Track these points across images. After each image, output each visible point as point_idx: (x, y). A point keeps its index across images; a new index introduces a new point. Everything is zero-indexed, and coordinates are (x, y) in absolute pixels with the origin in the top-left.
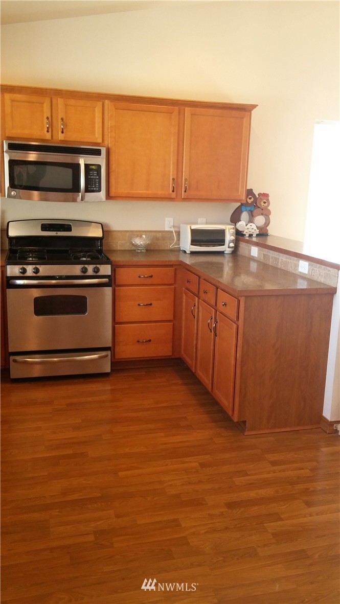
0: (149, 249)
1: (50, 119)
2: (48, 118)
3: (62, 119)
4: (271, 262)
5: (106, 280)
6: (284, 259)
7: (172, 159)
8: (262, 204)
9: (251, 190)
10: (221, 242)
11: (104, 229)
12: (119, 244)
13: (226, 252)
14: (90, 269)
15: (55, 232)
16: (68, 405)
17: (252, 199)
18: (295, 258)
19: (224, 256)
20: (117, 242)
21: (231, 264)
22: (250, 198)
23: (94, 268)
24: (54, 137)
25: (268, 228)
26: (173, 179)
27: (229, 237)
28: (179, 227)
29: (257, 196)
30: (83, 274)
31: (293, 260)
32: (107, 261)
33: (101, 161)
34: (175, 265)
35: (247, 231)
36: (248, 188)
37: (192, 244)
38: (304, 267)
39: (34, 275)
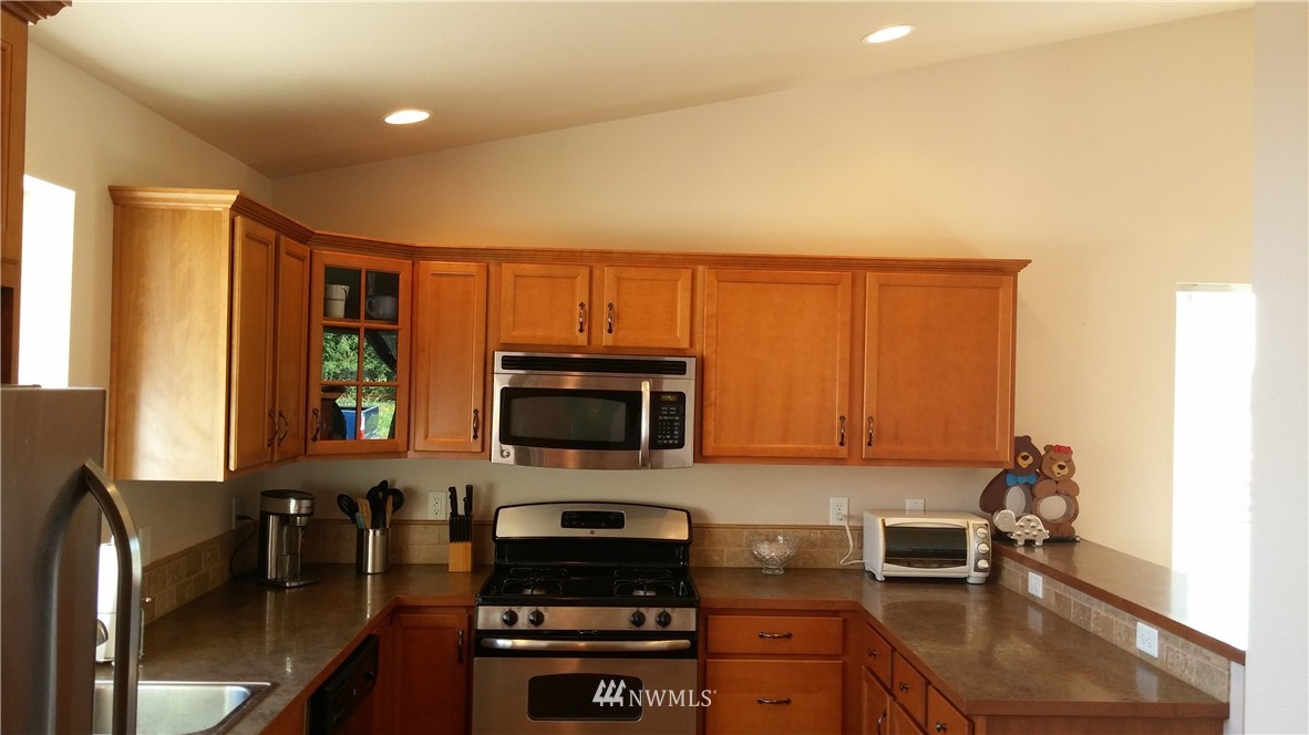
0: (792, 566)
1: (587, 307)
2: (582, 305)
3: (611, 306)
4: (1073, 616)
5: (685, 642)
6: (1103, 614)
7: (839, 376)
8: (1056, 469)
9: (1027, 439)
10: (959, 557)
11: (693, 521)
12: (726, 554)
13: (970, 581)
14: (651, 616)
15: (589, 530)
17: (1030, 460)
18: (1128, 615)
19: (967, 590)
20: (723, 551)
21: (982, 609)
22: (1025, 458)
23: (660, 616)
24: (593, 341)
25: (1073, 524)
26: (842, 418)
27: (976, 545)
28: (861, 519)
29: (1043, 452)
30: (634, 628)
31: (1122, 619)
32: (690, 599)
33: (685, 384)
34: (844, 611)
35: (1019, 533)
36: (1019, 433)
37: (887, 561)
38: (1147, 640)
39: (533, 627)
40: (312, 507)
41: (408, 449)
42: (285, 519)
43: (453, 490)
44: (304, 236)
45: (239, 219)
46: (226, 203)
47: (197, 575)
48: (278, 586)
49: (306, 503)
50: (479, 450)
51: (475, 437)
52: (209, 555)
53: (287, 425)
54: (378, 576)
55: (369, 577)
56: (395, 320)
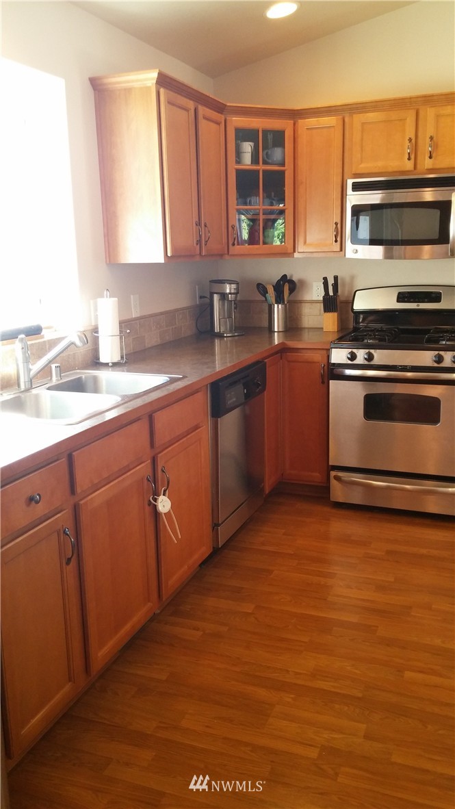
1: (413, 141)
2: (410, 140)
3: (431, 138)
15: (416, 304)
16: (389, 552)
23: (454, 357)
24: (418, 166)
30: (438, 365)
39: (366, 363)
40: (237, 289)
41: (294, 251)
42: (223, 296)
43: (325, 279)
44: (220, 108)
45: (162, 90)
46: (152, 79)
47: (174, 327)
48: (220, 336)
49: (234, 286)
50: (339, 250)
51: (336, 241)
52: (181, 316)
53: (209, 232)
54: (280, 333)
55: (276, 333)
56: (283, 164)
